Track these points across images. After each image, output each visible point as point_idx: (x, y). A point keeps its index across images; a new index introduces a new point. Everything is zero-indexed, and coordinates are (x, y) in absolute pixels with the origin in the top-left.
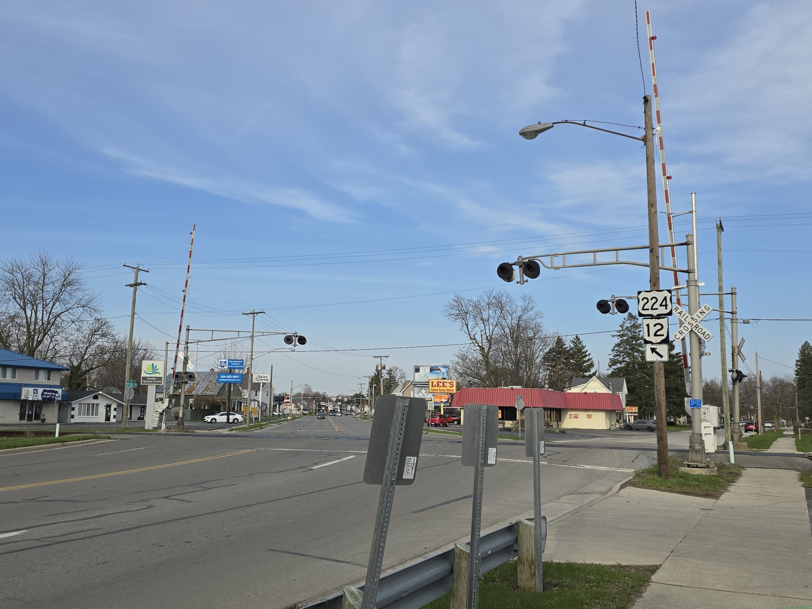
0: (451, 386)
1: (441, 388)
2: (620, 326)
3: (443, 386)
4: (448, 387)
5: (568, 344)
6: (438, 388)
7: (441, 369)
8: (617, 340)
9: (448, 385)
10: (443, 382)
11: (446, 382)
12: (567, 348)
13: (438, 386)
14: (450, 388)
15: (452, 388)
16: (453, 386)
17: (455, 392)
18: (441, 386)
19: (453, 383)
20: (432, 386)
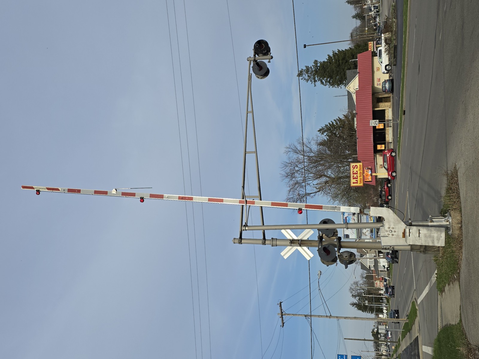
0: (356, 167)
1: (359, 175)
2: (307, 82)
3: (357, 174)
4: (358, 170)
5: (324, 137)
6: (359, 178)
7: (345, 216)
8: (318, 83)
9: (355, 170)
10: (353, 174)
11: (353, 172)
12: (327, 138)
13: (357, 178)
14: (358, 168)
15: (358, 166)
16: (356, 166)
17: (361, 164)
18: (357, 176)
19: (353, 166)
20: (357, 183)
